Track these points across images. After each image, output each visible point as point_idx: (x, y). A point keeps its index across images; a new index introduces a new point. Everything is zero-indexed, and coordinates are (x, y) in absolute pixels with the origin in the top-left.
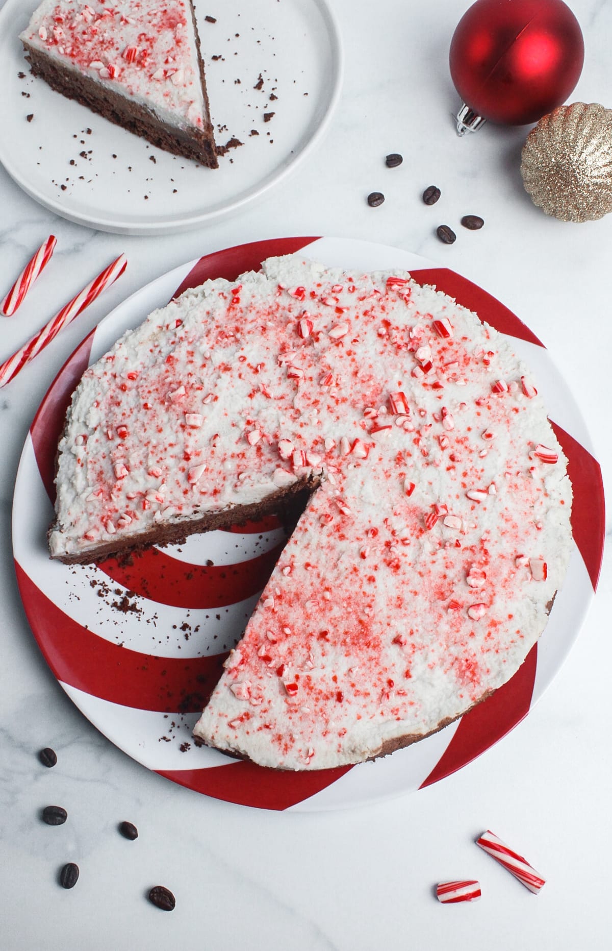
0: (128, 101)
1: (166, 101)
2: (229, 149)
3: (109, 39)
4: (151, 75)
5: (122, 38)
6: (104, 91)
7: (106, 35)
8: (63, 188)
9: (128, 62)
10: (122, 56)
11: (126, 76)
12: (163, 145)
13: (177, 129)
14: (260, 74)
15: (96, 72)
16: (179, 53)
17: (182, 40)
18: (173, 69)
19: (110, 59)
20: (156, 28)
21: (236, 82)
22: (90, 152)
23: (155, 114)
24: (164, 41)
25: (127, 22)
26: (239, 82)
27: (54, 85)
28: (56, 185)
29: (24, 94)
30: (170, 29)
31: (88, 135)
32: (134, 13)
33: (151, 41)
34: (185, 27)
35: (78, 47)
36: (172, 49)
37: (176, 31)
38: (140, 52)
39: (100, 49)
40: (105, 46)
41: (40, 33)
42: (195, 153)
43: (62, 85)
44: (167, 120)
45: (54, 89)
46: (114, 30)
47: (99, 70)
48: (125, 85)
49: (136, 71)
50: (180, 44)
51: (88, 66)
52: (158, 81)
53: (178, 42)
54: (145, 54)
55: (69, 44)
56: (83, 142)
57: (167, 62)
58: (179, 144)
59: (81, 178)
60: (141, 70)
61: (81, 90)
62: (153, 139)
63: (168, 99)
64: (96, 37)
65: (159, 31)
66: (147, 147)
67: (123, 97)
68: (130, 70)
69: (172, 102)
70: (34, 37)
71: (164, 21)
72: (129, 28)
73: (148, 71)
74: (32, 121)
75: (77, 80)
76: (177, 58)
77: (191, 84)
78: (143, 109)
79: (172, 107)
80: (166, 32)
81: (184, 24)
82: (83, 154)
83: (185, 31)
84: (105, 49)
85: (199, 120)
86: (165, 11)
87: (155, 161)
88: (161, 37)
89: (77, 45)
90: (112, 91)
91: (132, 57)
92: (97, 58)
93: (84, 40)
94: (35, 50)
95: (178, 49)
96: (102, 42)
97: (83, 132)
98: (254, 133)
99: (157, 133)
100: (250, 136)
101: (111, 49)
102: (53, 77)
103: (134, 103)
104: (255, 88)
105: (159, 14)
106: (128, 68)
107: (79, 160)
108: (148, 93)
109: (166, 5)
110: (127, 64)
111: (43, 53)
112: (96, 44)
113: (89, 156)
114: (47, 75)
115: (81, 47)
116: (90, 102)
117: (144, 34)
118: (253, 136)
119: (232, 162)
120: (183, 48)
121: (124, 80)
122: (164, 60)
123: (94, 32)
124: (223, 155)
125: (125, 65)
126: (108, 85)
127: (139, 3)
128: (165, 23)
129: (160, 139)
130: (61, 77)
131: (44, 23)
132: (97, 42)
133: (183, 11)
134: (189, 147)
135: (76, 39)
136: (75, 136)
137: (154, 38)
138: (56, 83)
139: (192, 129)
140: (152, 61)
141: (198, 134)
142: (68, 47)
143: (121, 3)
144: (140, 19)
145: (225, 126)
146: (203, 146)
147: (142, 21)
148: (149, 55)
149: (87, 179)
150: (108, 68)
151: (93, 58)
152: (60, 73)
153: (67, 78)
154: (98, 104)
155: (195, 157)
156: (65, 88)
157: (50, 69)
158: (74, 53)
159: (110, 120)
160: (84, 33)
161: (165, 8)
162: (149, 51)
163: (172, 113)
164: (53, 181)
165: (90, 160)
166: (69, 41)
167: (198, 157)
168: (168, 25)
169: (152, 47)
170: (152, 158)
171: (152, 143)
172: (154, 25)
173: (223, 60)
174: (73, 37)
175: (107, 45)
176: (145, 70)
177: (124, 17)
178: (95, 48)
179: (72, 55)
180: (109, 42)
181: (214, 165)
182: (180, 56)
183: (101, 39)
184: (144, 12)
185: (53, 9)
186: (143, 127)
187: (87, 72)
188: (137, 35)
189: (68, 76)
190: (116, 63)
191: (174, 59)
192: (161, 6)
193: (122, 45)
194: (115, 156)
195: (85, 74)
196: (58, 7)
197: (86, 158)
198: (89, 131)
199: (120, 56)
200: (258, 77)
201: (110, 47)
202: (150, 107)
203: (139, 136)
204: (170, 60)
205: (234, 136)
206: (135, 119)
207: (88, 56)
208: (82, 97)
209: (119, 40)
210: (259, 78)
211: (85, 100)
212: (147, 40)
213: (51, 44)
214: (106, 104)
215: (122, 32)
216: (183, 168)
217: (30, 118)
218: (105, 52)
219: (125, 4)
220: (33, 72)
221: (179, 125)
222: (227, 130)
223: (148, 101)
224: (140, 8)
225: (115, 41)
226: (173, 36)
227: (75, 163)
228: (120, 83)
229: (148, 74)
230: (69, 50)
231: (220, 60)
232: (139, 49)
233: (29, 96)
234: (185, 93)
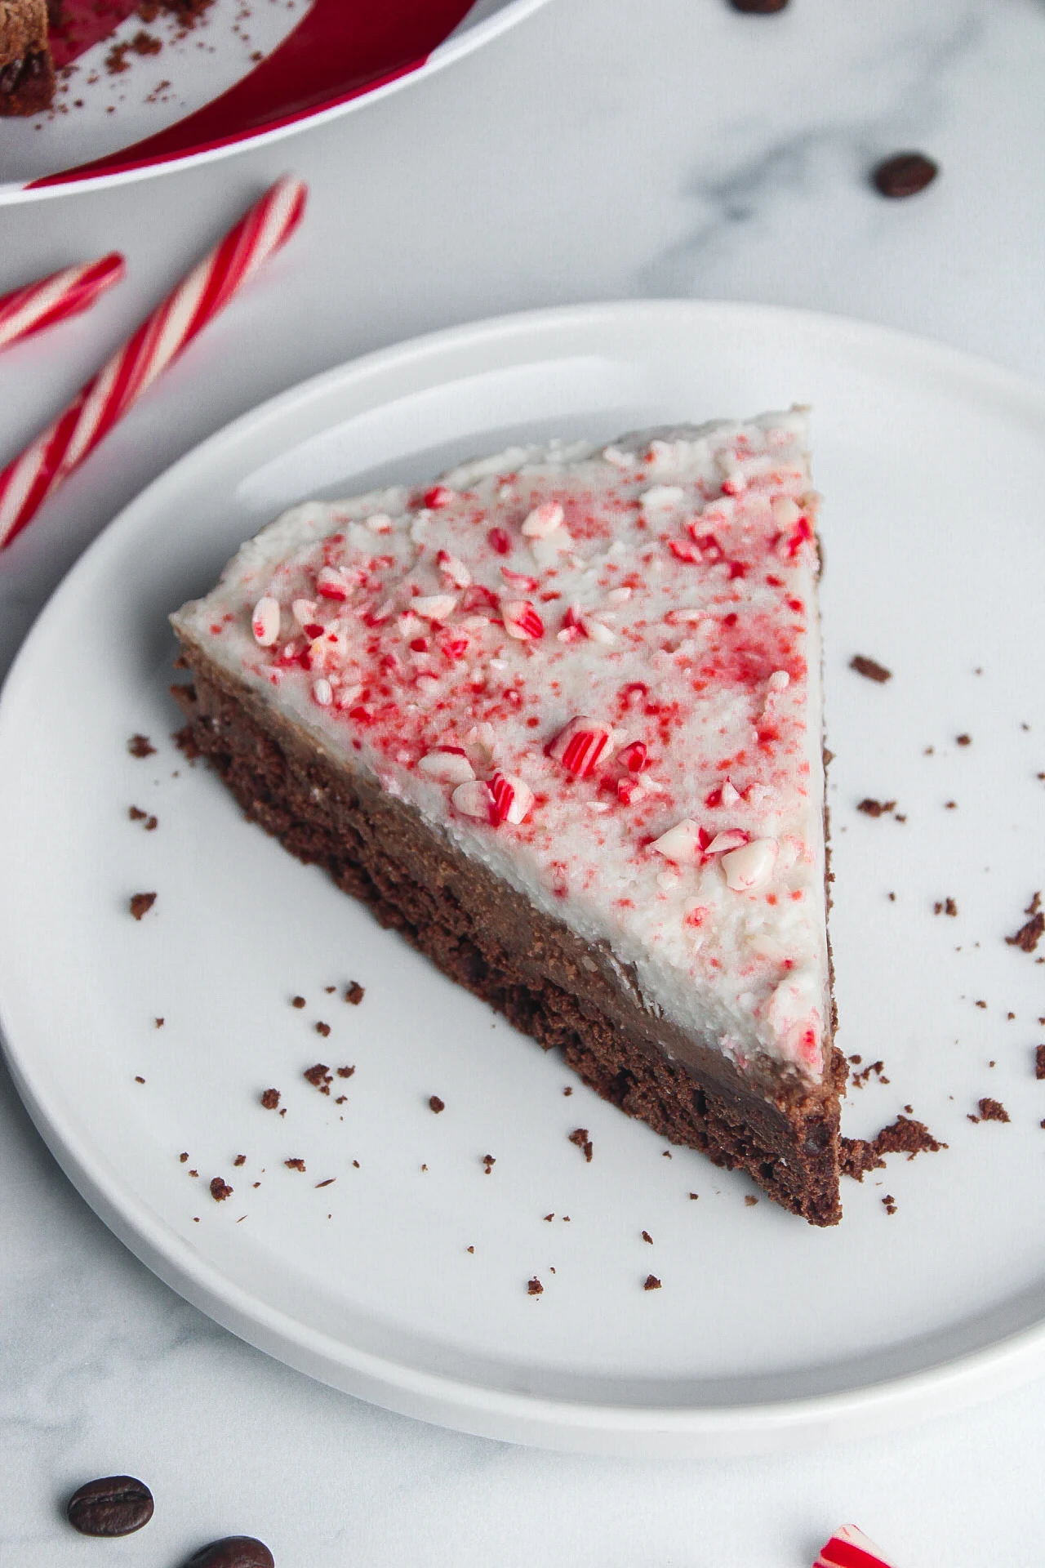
0: (541, 917)
1: (691, 943)
2: (886, 1157)
3: (509, 683)
4: (648, 840)
5: (555, 685)
6: (452, 865)
7: (498, 665)
8: (219, 1190)
9: (565, 773)
10: (547, 751)
11: (550, 825)
12: (634, 1099)
13: (712, 1055)
14: (1036, 896)
15: (437, 789)
16: (766, 776)
17: (781, 732)
18: (734, 832)
19: (500, 752)
20: (688, 671)
21: (938, 908)
22: (346, 1072)
23: (634, 984)
24: (713, 727)
25: (582, 631)
26: (950, 908)
27: (257, 805)
28: (194, 1173)
29: (136, 814)
30: (741, 687)
31: (350, 1007)
32: (616, 608)
33: (664, 716)
34: (797, 691)
35: (385, 691)
36: (741, 757)
37: (763, 697)
38: (619, 752)
39: (470, 710)
40: (487, 704)
41: (255, 619)
42: (757, 1154)
43: (288, 812)
44: (683, 1013)
45: (250, 815)
46: (529, 654)
47: (455, 786)
48: (543, 858)
49: (590, 814)
50: (773, 745)
51: (411, 765)
52: (671, 863)
53: (766, 737)
54: (636, 759)
55: (355, 676)
56: (323, 1029)
57: (715, 800)
58: (702, 1109)
59: (296, 1163)
60: (610, 812)
61: (361, 843)
62: (600, 1070)
63: (700, 938)
64: (461, 666)
65: (698, 686)
66: (568, 1092)
67: (523, 899)
68: (573, 808)
69: (714, 953)
70: (229, 628)
71: (724, 654)
72: (587, 657)
73: (639, 823)
74: (146, 917)
75: (355, 804)
76: (757, 795)
77: (796, 895)
78: (594, 954)
79: (712, 969)
80: (725, 693)
81: (795, 676)
82: (316, 1075)
83: (797, 702)
84: (487, 715)
85: (810, 1038)
86: (731, 620)
87: (588, 1151)
88: (704, 706)
89: (384, 681)
90: (484, 869)
91: (585, 763)
92: (451, 743)
93: (415, 669)
94: (223, 673)
95: (763, 763)
96: (479, 690)
97: (330, 990)
98: (991, 1110)
99: (624, 1050)
100: (973, 1119)
101: (511, 719)
102: (262, 777)
103: (562, 928)
104: (1009, 941)
105: (708, 627)
106: (563, 796)
107: (297, 1094)
108: (625, 903)
109: (736, 598)
110: (558, 782)
111: (248, 690)
112: (453, 692)
113: (338, 1086)
114: (242, 765)
115: (399, 693)
116: (382, 888)
117: (641, 687)
118: (982, 1123)
119: (891, 1210)
120: (782, 761)
121: (540, 839)
122: (705, 792)
123: (455, 650)
124: (859, 1178)
125: (551, 786)
126: (472, 843)
127: (635, 576)
128: (725, 662)
129: (626, 1073)
130: (297, 782)
131: (278, 586)
132: (461, 684)
133: (798, 630)
134: (742, 1128)
135: (387, 662)
136: (299, 1002)
137: (676, 706)
138: (266, 799)
139: (777, 1067)
140: (659, 788)
141: (793, 1089)
142: (351, 685)
143: (571, 565)
144: (633, 630)
145: (878, 1066)
146: (802, 1136)
147: (638, 639)
148: (649, 763)
149: (315, 1169)
150: (491, 784)
151: (436, 738)
152: (296, 768)
153: (317, 792)
154: (413, 901)
155: (754, 1167)
156: (297, 824)
157: (259, 748)
158: (370, 709)
159: (442, 966)
160: (418, 645)
161: (730, 607)
162: (652, 752)
163: (708, 991)
164: (184, 1157)
165: (340, 1101)
166: (354, 664)
167: (767, 1172)
168: (737, 670)
169: (665, 737)
170: (579, 1137)
171: (586, 1080)
172: (684, 663)
173: (900, 819)
174: (373, 650)
175: (498, 700)
176: (628, 815)
177: (577, 614)
178: (449, 706)
179: (358, 715)
180: (506, 694)
181: (823, 1211)
182: (767, 790)
183: (477, 677)
184: (652, 611)
185: (319, 545)
186: (571, 1021)
187: (404, 786)
188: (617, 685)
189: (323, 786)
190: (518, 772)
191: (744, 794)
192: (718, 600)
193: (553, 712)
194: (436, 1105)
195: (394, 788)
196: (338, 539)
197: (325, 1090)
198: (354, 994)
199: (539, 748)
200: (1027, 903)
201: (508, 708)
202: (623, 954)
203: (543, 1043)
204: (730, 795)
205: (908, 1109)
206: (548, 983)
207: (419, 729)
208: (355, 865)
209: (545, 691)
210: (1030, 910)
211: (366, 879)
212: (651, 710)
213: (284, 663)
214: (444, 908)
215: (559, 665)
216: (694, 1196)
217: (141, 904)
218: (487, 727)
219: (585, 571)
220: (187, 742)
221: (724, 1041)
222: (884, 1080)
223: (621, 932)
224: (638, 592)
225: (527, 691)
226: (751, 712)
227: (281, 1106)
228: (527, 848)
229: (639, 832)
230: (350, 697)
231: (886, 817)
232: (618, 738)
233: (152, 824)
234: (769, 928)
